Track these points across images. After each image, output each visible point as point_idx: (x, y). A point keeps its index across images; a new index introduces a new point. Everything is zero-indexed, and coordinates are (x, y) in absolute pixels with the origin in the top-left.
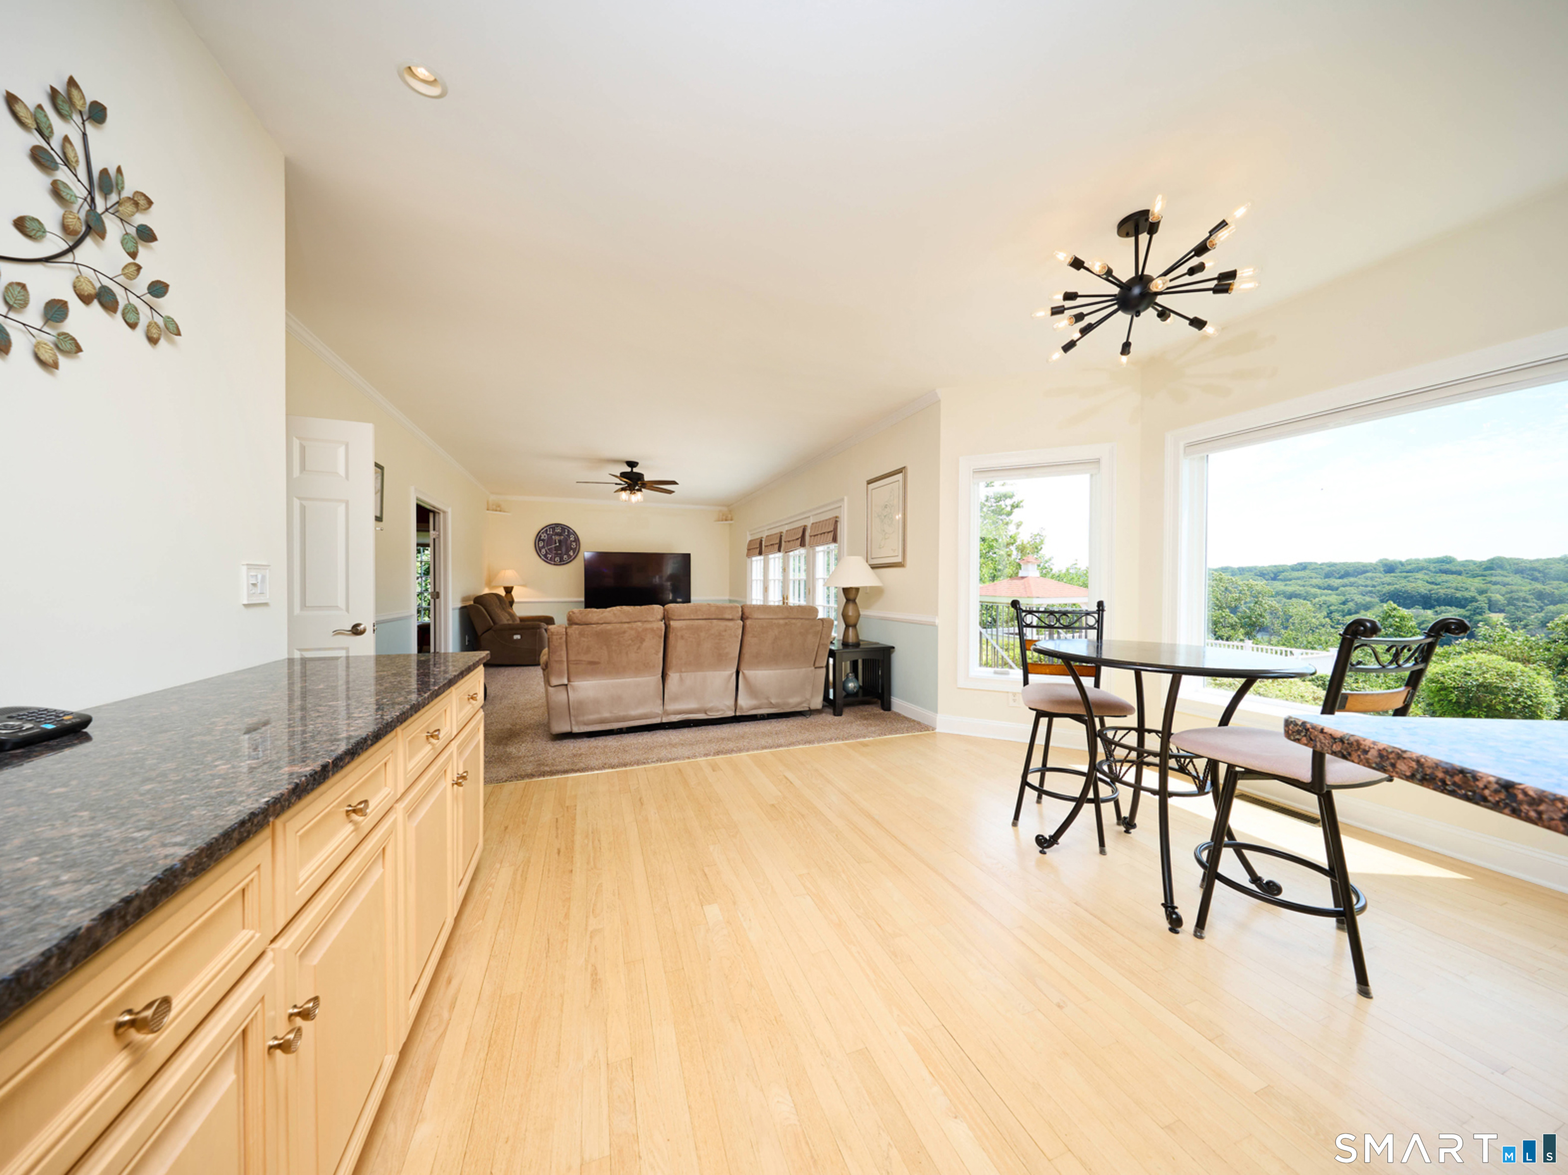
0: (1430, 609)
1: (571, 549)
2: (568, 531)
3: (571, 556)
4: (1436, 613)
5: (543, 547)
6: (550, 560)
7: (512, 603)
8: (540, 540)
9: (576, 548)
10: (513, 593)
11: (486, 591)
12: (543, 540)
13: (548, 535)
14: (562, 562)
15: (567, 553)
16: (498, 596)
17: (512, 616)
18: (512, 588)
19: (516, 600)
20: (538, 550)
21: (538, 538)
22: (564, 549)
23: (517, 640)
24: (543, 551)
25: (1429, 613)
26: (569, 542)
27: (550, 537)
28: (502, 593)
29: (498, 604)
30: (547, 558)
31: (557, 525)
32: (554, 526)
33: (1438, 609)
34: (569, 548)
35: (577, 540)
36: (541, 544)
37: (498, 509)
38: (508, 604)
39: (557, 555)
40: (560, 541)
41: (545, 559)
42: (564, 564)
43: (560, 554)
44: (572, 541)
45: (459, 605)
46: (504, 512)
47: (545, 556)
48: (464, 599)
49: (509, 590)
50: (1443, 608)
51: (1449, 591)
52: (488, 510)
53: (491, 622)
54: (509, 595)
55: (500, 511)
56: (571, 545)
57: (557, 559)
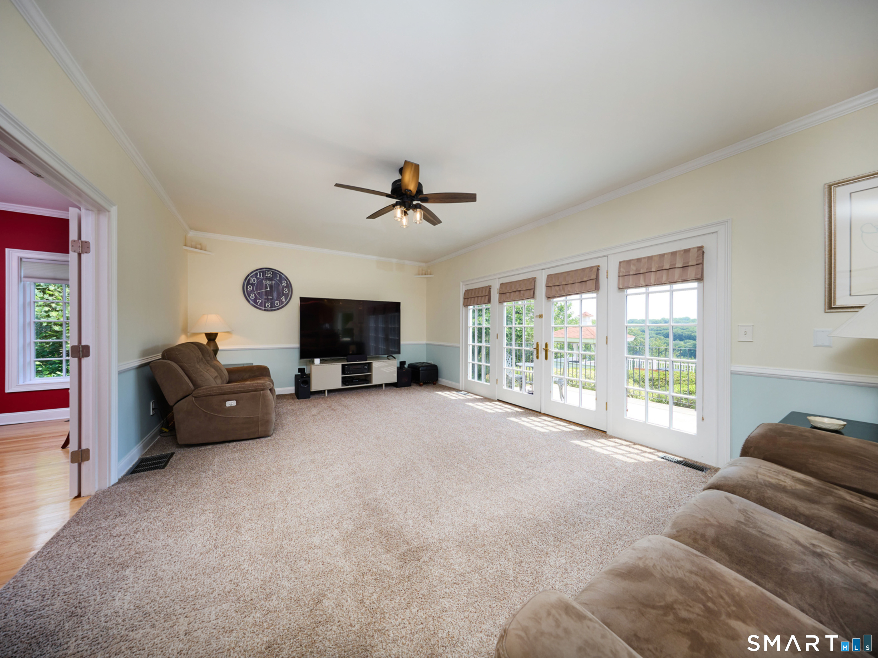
0: (682, 341)
1: (283, 294)
2: (280, 276)
3: (282, 302)
4: (685, 343)
5: (253, 291)
6: (261, 305)
7: (216, 350)
8: (248, 283)
9: (288, 294)
10: (218, 341)
11: (183, 340)
12: (252, 284)
13: (258, 279)
14: (273, 308)
15: (279, 298)
16: (198, 345)
17: (217, 368)
18: (216, 335)
19: (220, 347)
20: (247, 295)
21: (247, 282)
22: (275, 295)
23: (231, 408)
24: (253, 296)
25: (682, 342)
26: (281, 287)
27: (260, 282)
28: (204, 341)
29: (201, 356)
30: (257, 303)
31: (268, 269)
32: (264, 271)
33: (685, 341)
34: (280, 294)
35: (289, 286)
36: (250, 288)
37: (199, 246)
38: (212, 353)
39: (267, 300)
40: (271, 287)
41: (255, 304)
42: (275, 310)
43: (272, 299)
44: (283, 287)
45: (136, 362)
46: (206, 250)
47: (255, 301)
48: (145, 353)
49: (212, 337)
50: (687, 340)
51: (690, 333)
52: (185, 245)
53: (191, 384)
54: (212, 344)
55: (201, 249)
56: (283, 290)
57: (268, 304)
